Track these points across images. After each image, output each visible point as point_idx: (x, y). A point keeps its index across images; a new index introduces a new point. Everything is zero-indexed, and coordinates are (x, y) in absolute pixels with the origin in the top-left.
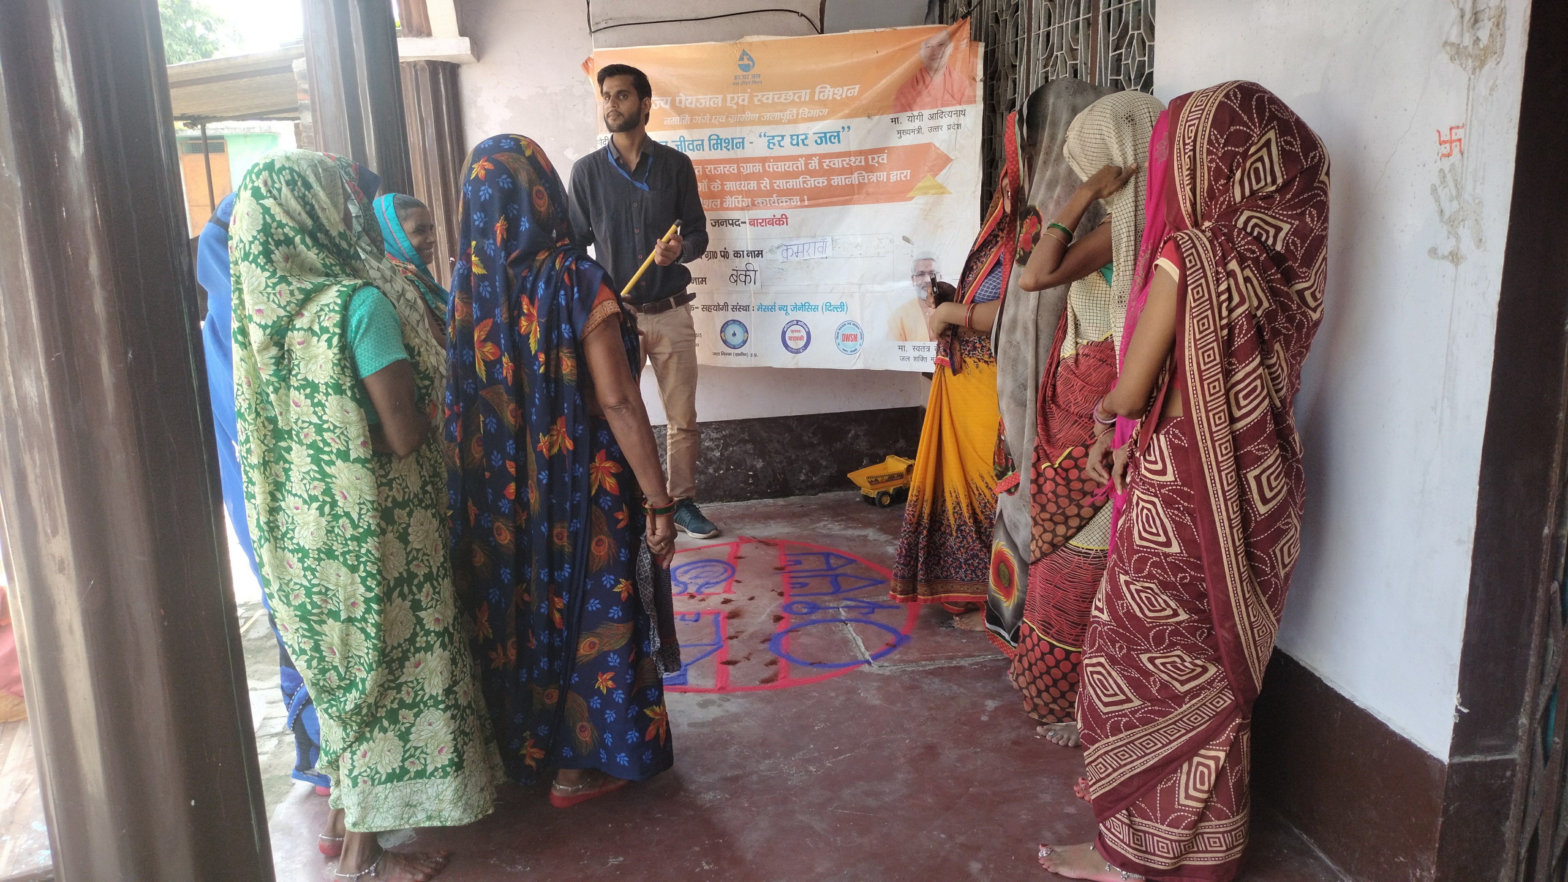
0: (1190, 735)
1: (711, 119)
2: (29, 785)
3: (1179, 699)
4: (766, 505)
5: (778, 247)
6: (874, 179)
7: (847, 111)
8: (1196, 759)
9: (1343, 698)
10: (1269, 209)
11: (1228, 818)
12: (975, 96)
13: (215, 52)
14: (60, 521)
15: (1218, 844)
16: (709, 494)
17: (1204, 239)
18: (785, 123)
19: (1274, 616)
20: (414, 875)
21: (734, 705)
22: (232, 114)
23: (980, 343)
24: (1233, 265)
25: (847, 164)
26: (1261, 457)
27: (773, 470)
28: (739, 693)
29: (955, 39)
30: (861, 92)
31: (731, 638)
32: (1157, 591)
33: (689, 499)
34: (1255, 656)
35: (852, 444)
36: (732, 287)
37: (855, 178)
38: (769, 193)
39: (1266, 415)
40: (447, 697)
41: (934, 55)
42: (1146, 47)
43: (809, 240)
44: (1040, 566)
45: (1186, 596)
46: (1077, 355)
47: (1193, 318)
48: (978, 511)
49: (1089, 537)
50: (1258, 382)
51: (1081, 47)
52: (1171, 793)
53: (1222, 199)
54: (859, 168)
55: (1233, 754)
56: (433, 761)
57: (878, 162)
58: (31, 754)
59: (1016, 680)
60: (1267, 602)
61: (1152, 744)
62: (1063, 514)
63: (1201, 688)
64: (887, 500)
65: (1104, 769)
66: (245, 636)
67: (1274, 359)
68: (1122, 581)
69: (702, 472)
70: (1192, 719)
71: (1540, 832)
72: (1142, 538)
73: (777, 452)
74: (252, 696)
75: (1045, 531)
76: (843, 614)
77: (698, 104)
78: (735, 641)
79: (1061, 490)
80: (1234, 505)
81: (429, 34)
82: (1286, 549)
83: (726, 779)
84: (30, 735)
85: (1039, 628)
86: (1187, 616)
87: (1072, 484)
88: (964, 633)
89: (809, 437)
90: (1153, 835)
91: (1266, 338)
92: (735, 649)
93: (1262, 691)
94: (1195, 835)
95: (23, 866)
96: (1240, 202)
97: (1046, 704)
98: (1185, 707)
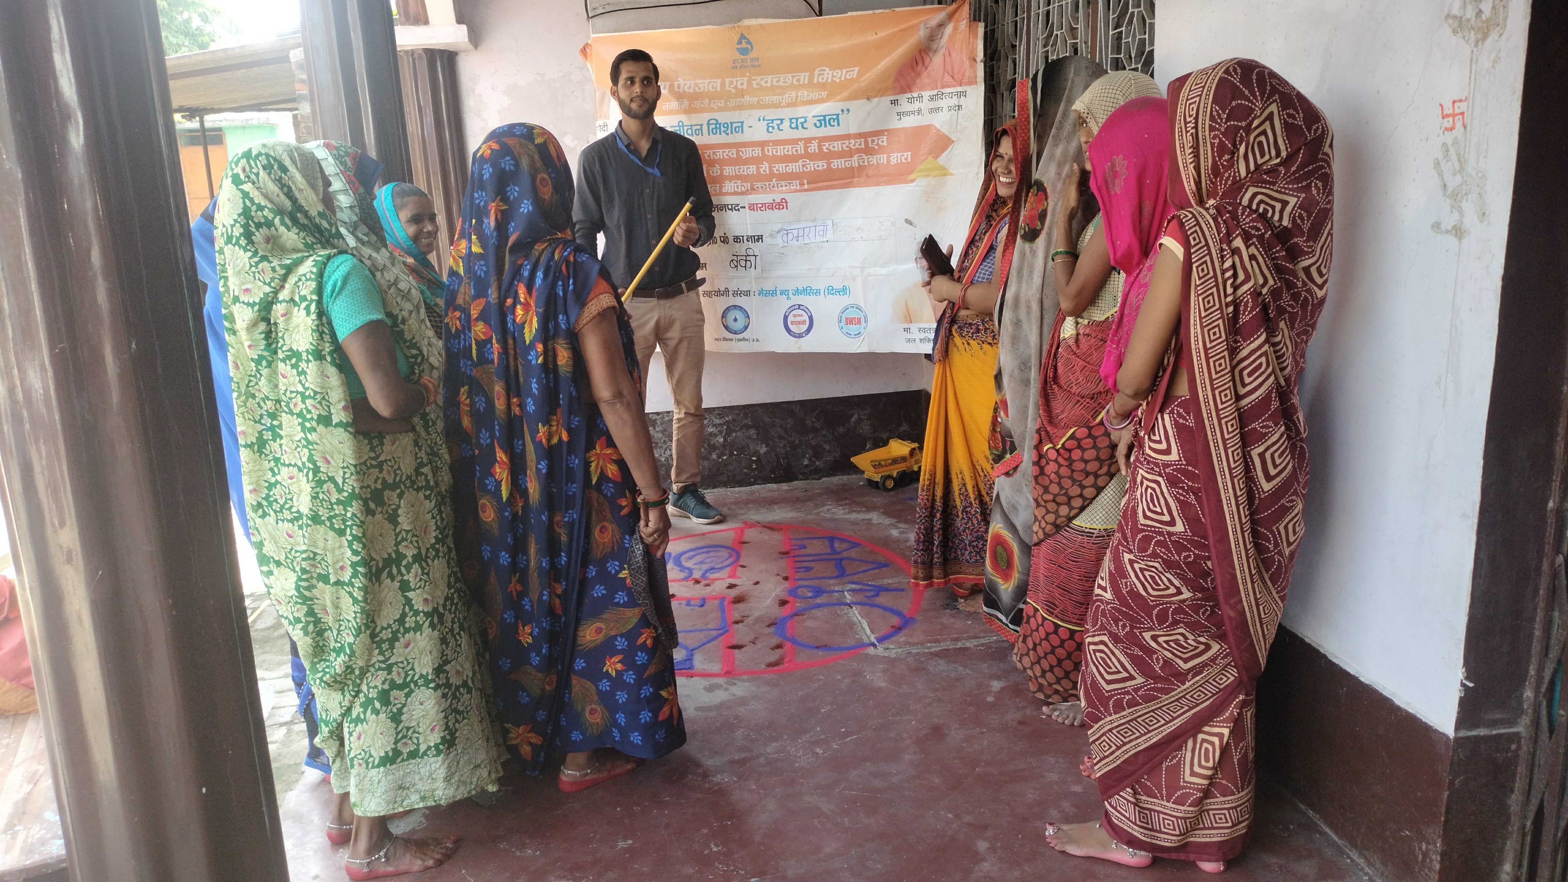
0: (1193, 711)
1: (710, 103)
2: (41, 776)
3: (1182, 677)
4: (771, 491)
5: (778, 232)
6: (874, 161)
7: (846, 94)
8: (1200, 736)
9: (1349, 674)
10: (1274, 184)
11: (1234, 794)
12: (976, 77)
13: (212, 43)
14: (67, 512)
15: (1224, 821)
16: (714, 479)
17: (1208, 217)
18: (784, 107)
19: (1277, 593)
20: (423, 860)
21: (740, 689)
22: (230, 106)
23: (983, 325)
24: (1238, 243)
25: (847, 147)
26: (1266, 434)
27: (776, 455)
28: (745, 677)
29: (954, 20)
30: (860, 74)
31: (737, 622)
32: (1160, 569)
33: (694, 484)
34: (1260, 633)
35: (855, 428)
36: (732, 272)
37: (855, 161)
38: (768, 178)
39: (1271, 392)
40: (438, 677)
41: (933, 36)
42: (1147, 25)
43: (810, 224)
44: (1044, 547)
45: (1190, 575)
46: (1078, 335)
47: (1199, 295)
48: (984, 493)
49: (1092, 517)
50: (1263, 359)
51: (1081, 26)
52: (1176, 770)
53: (1226, 175)
54: (859, 151)
55: (1237, 730)
56: (425, 741)
57: (878, 145)
58: (42, 744)
59: (1020, 661)
60: (1270, 578)
61: (1155, 721)
62: (1066, 494)
63: (1204, 665)
64: (890, 484)
65: (1108, 747)
66: (253, 627)
67: (1280, 337)
68: (1126, 560)
69: (706, 458)
70: (1195, 696)
71: (1545, 804)
72: (1146, 517)
73: (780, 437)
74: (261, 685)
75: (1048, 512)
76: (848, 597)
77: (697, 89)
78: (740, 626)
79: (1064, 471)
80: (1241, 482)
81: (426, 22)
82: (1290, 526)
83: (732, 762)
84: (41, 725)
85: (1043, 608)
86: (1191, 595)
87: (1074, 464)
88: (969, 615)
89: (813, 422)
90: (1159, 812)
91: (1272, 316)
92: (741, 633)
93: (1265, 668)
94: (1201, 812)
95: (36, 856)
96: (1246, 178)
97: (1050, 685)
98: (1188, 684)
